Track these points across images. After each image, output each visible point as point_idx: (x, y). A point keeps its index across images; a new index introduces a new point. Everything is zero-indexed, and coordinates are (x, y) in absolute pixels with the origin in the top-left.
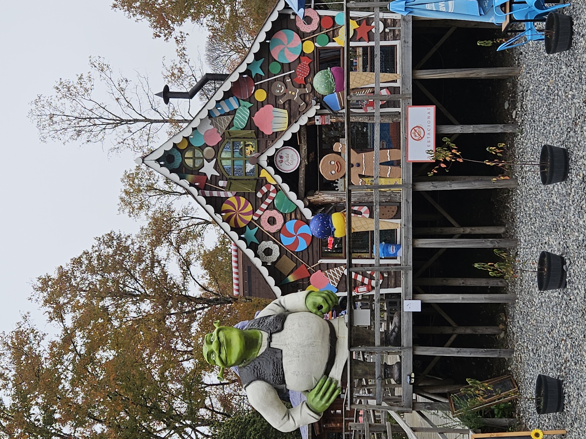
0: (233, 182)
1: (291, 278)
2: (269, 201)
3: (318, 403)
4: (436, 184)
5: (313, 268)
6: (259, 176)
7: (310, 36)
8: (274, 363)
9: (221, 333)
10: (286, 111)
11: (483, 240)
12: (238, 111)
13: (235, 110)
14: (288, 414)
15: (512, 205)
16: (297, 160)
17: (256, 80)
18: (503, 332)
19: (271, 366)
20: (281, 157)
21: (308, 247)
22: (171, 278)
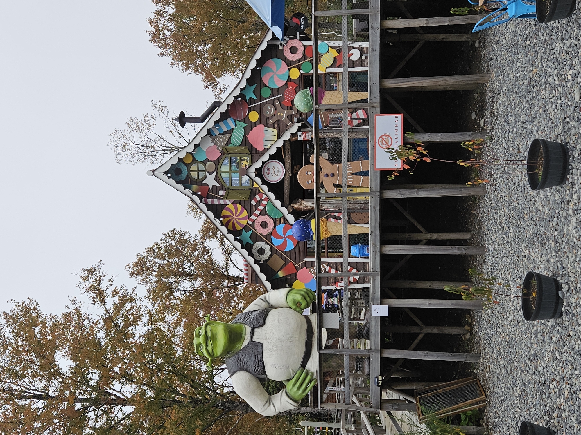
0: (230, 191)
1: (281, 274)
2: (261, 208)
3: (295, 393)
4: (403, 192)
5: (299, 265)
6: (253, 186)
7: (296, 64)
8: (255, 356)
9: (208, 328)
10: (275, 130)
11: (450, 247)
12: (234, 130)
13: (232, 129)
14: (269, 401)
15: (478, 212)
16: (282, 172)
17: (249, 104)
18: (469, 334)
19: (253, 359)
20: (268, 169)
21: (295, 248)
22: (215, 263)
